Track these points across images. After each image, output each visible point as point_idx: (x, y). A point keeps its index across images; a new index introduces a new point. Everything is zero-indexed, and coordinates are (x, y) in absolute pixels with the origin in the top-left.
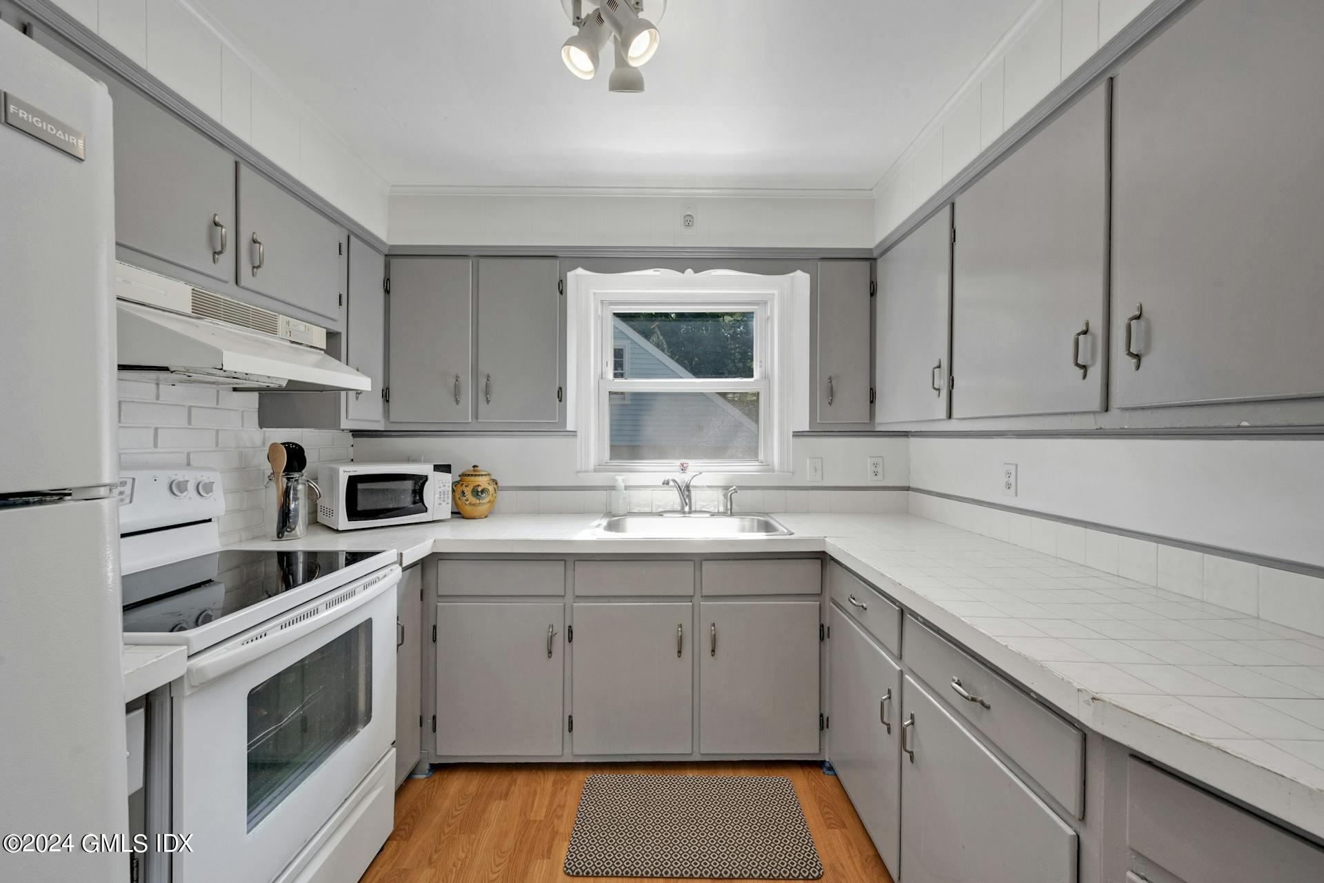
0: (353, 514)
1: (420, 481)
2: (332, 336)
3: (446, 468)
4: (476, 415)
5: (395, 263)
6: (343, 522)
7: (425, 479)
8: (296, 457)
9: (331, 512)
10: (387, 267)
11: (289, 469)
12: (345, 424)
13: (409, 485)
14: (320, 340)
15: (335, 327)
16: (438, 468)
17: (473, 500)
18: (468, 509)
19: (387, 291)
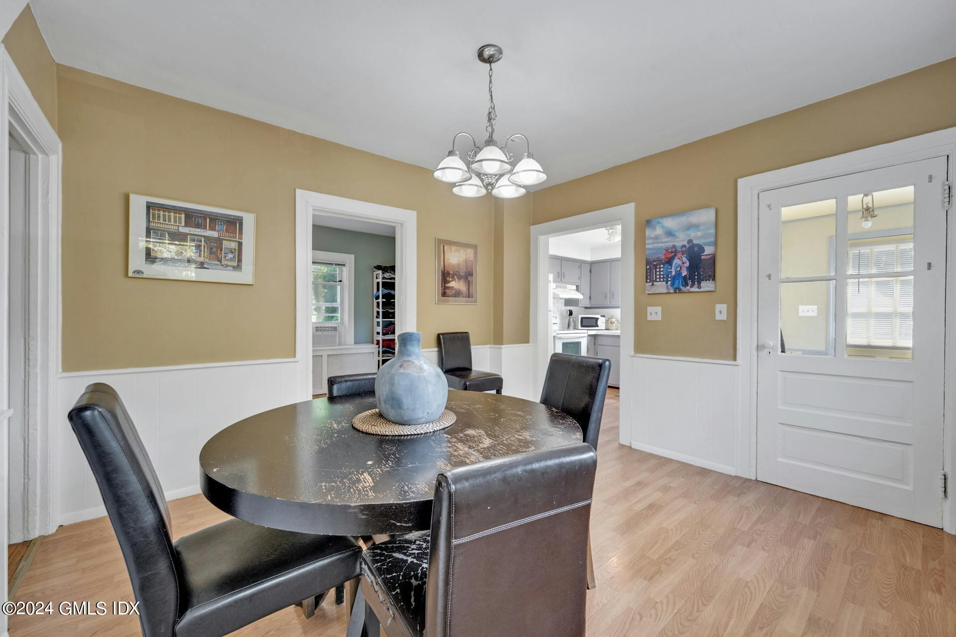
0: (582, 326)
1: (597, 319)
2: (577, 286)
3: (604, 316)
4: (610, 302)
5: (592, 265)
6: (580, 327)
7: (598, 319)
8: (571, 313)
9: (578, 326)
10: (591, 266)
11: (570, 315)
12: (580, 305)
13: (595, 320)
14: (574, 287)
15: (577, 284)
16: (601, 316)
17: (610, 325)
18: (610, 328)
19: (591, 272)
